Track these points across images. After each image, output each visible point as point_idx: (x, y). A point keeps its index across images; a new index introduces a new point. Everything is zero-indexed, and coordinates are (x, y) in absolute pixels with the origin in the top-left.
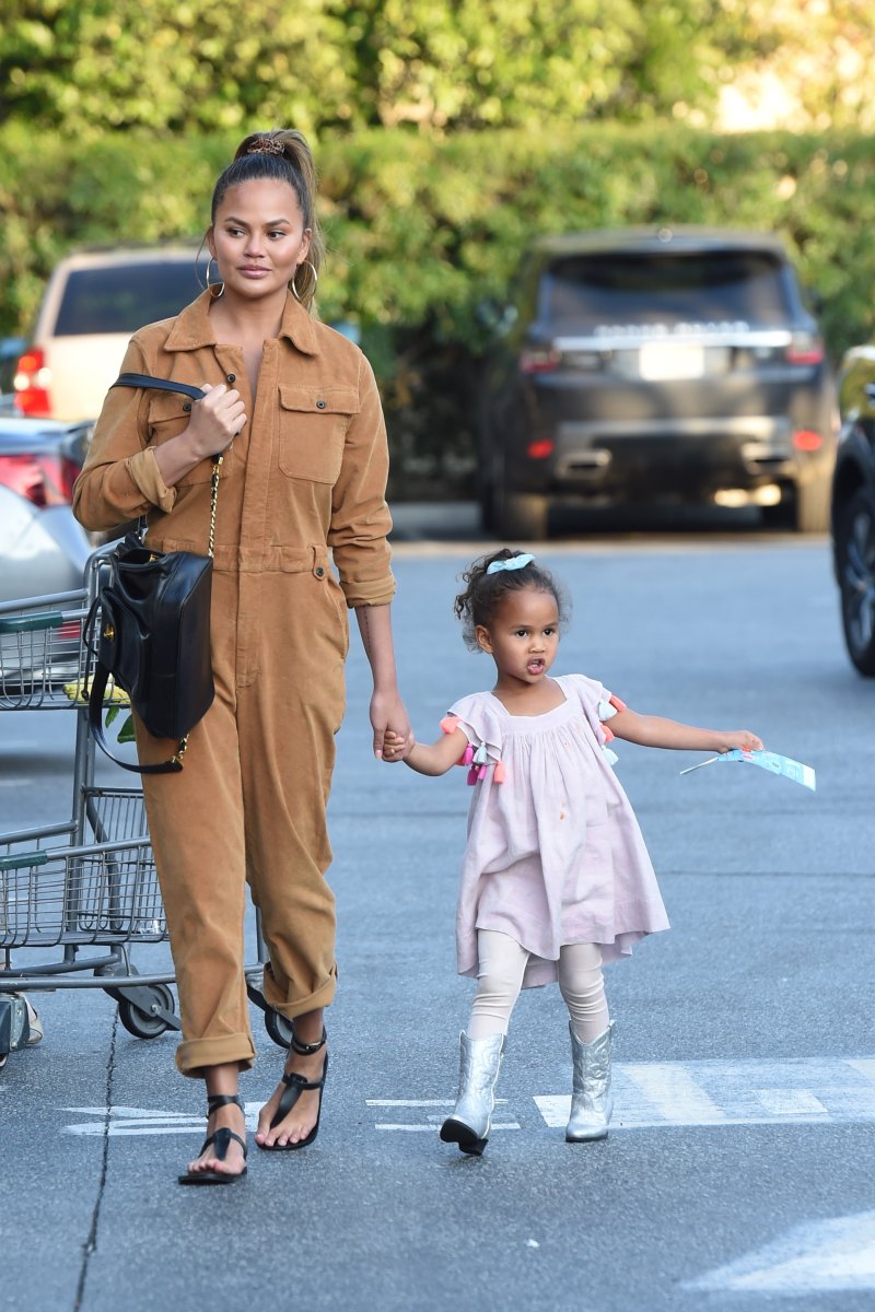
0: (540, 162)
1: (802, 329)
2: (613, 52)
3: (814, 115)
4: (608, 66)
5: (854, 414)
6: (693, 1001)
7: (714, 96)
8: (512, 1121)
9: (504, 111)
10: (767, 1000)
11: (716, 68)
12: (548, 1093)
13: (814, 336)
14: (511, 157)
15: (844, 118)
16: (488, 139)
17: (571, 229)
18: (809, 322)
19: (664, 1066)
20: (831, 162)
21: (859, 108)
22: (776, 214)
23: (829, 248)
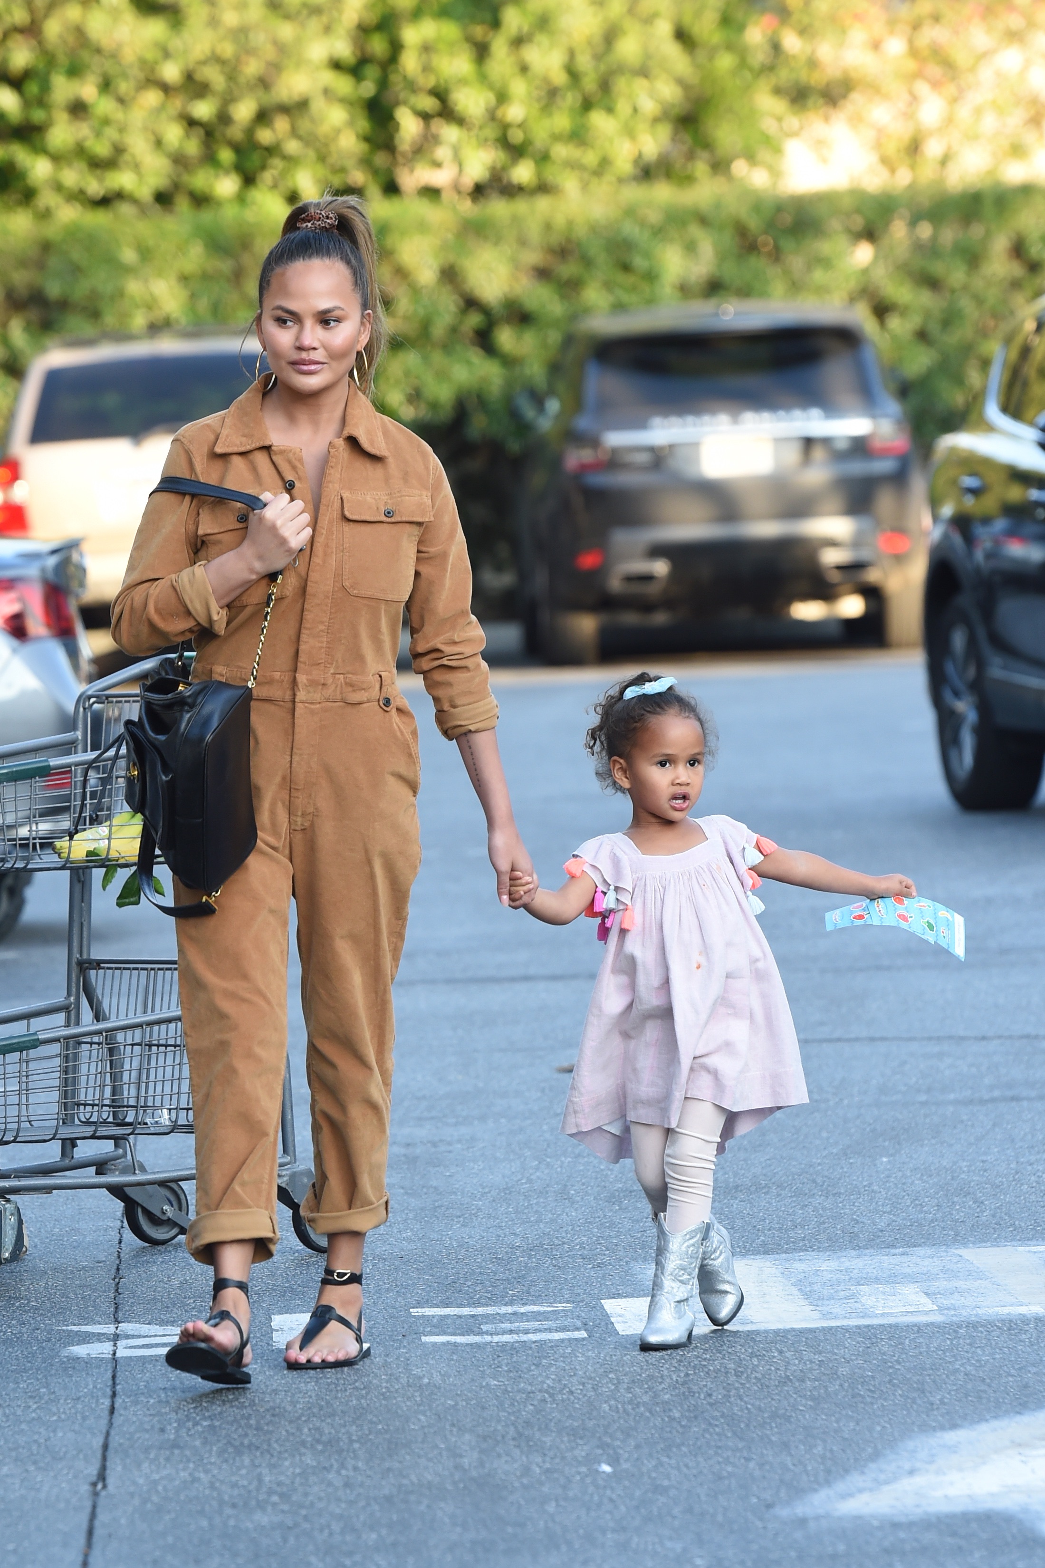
0: (581, 232)
1: (886, 416)
2: (661, 103)
3: (893, 171)
4: (656, 120)
5: (947, 510)
6: (780, 1186)
7: (778, 150)
8: (578, 1329)
9: (539, 174)
10: (865, 1183)
11: (779, 119)
12: (619, 1296)
13: (899, 422)
14: (548, 227)
15: (927, 173)
16: (521, 206)
17: (619, 308)
18: (893, 407)
19: (750, 1262)
20: (914, 222)
21: (945, 161)
22: (852, 284)
23: (916, 321)
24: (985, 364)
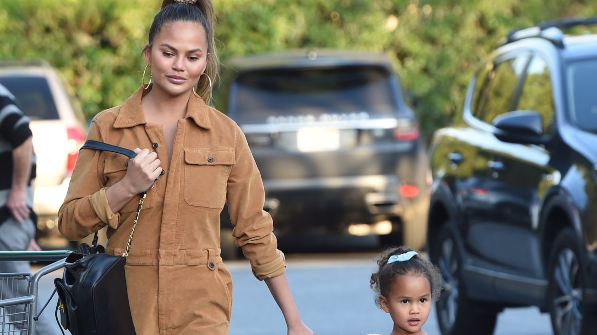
1: (405, 117)
5: (441, 173)
13: (412, 121)
17: (250, 53)
18: (409, 112)
20: (421, 5)
22: (385, 41)
23: (422, 62)
24: (463, 88)
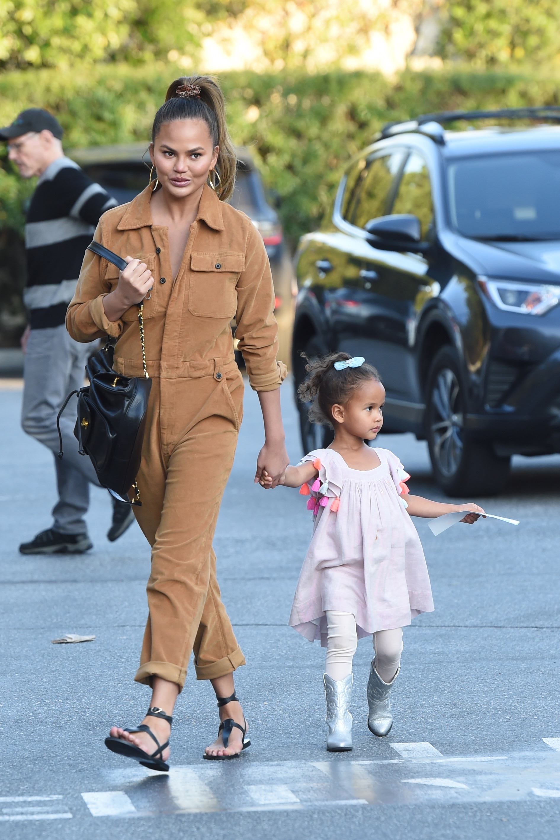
0: (69, 95)
1: (267, 220)
2: (124, 12)
3: (272, 61)
4: (119, 22)
5: (308, 282)
6: (198, 720)
7: (198, 45)
8: (65, 812)
9: (42, 56)
10: (252, 719)
11: (199, 25)
12: (93, 791)
13: (275, 224)
14: (48, 90)
15: (294, 62)
16: (30, 76)
17: (94, 144)
18: (272, 214)
19: (178, 769)
20: (285, 94)
21: (305, 55)
22: (245, 134)
23: (286, 158)
24: (331, 187)
